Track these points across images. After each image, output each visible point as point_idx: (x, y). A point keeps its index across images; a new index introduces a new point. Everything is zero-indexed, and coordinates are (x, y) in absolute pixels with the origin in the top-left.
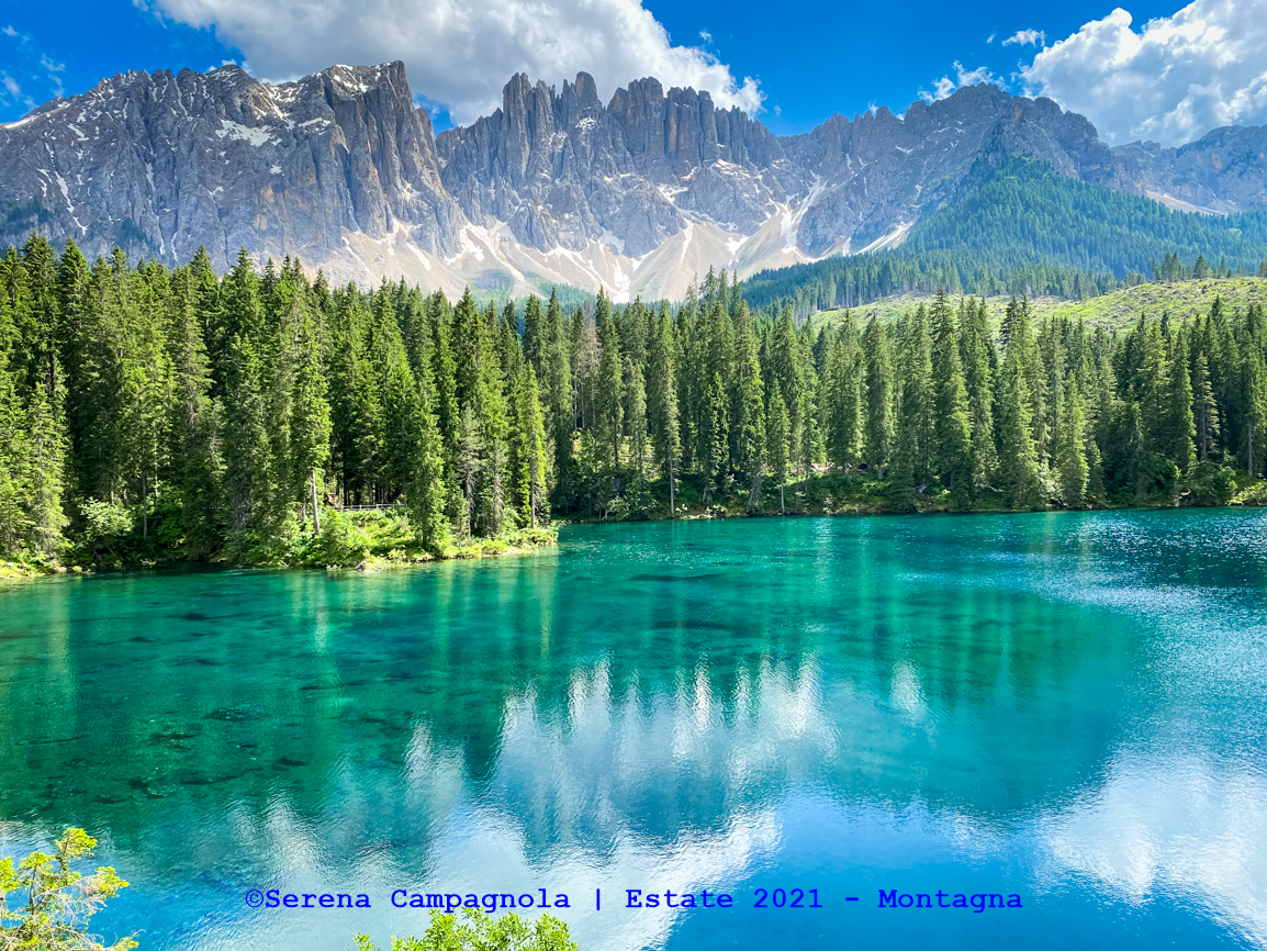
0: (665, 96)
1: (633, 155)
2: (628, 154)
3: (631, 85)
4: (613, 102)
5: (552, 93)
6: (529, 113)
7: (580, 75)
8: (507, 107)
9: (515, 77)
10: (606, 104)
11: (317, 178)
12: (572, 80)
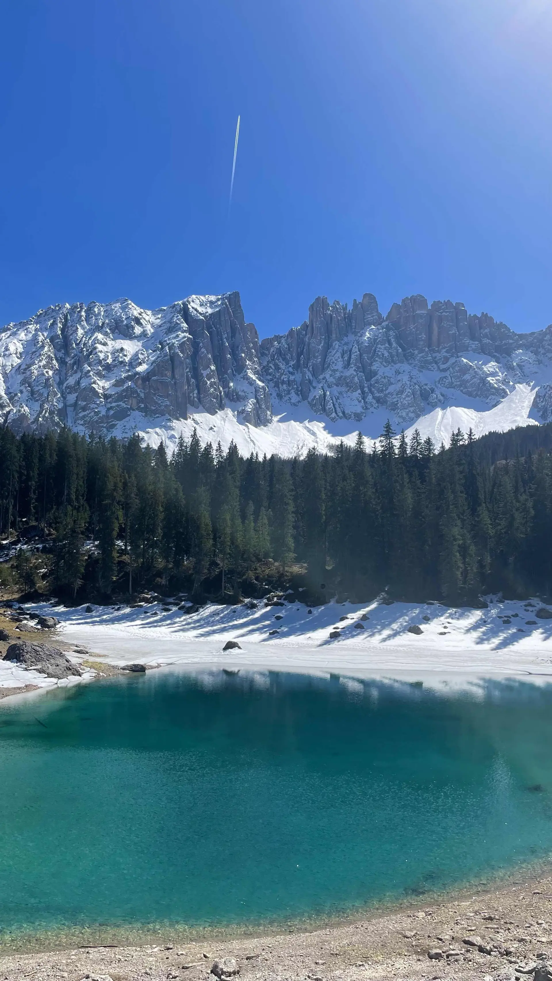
0: (430, 307)
1: (404, 350)
2: (400, 350)
3: (403, 301)
4: (390, 313)
5: (345, 309)
6: (327, 323)
7: (366, 295)
8: (312, 321)
9: (318, 299)
10: (384, 315)
11: (173, 372)
12: (359, 300)
